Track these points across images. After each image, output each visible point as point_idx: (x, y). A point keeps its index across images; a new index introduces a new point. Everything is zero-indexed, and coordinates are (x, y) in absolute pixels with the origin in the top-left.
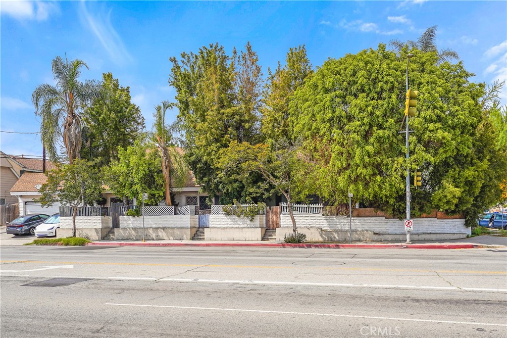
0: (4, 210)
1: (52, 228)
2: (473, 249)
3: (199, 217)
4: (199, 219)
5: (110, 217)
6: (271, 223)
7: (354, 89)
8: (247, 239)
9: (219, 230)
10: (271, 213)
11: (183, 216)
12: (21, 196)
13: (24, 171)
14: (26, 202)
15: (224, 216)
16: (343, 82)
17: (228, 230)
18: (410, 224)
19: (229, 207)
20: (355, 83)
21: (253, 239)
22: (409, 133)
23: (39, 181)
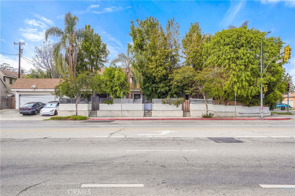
0: (4, 100)
1: (53, 110)
2: (289, 120)
3: (145, 105)
4: (145, 106)
5: (90, 104)
6: (184, 108)
7: (238, 45)
8: (176, 116)
9: (160, 111)
10: (184, 103)
11: (138, 104)
12: (17, 91)
13: (5, 76)
14: (20, 95)
15: (162, 104)
16: (233, 41)
17: (165, 111)
18: (263, 109)
19: (165, 100)
20: (238, 42)
21: (179, 116)
22: (262, 67)
23: (31, 83)
